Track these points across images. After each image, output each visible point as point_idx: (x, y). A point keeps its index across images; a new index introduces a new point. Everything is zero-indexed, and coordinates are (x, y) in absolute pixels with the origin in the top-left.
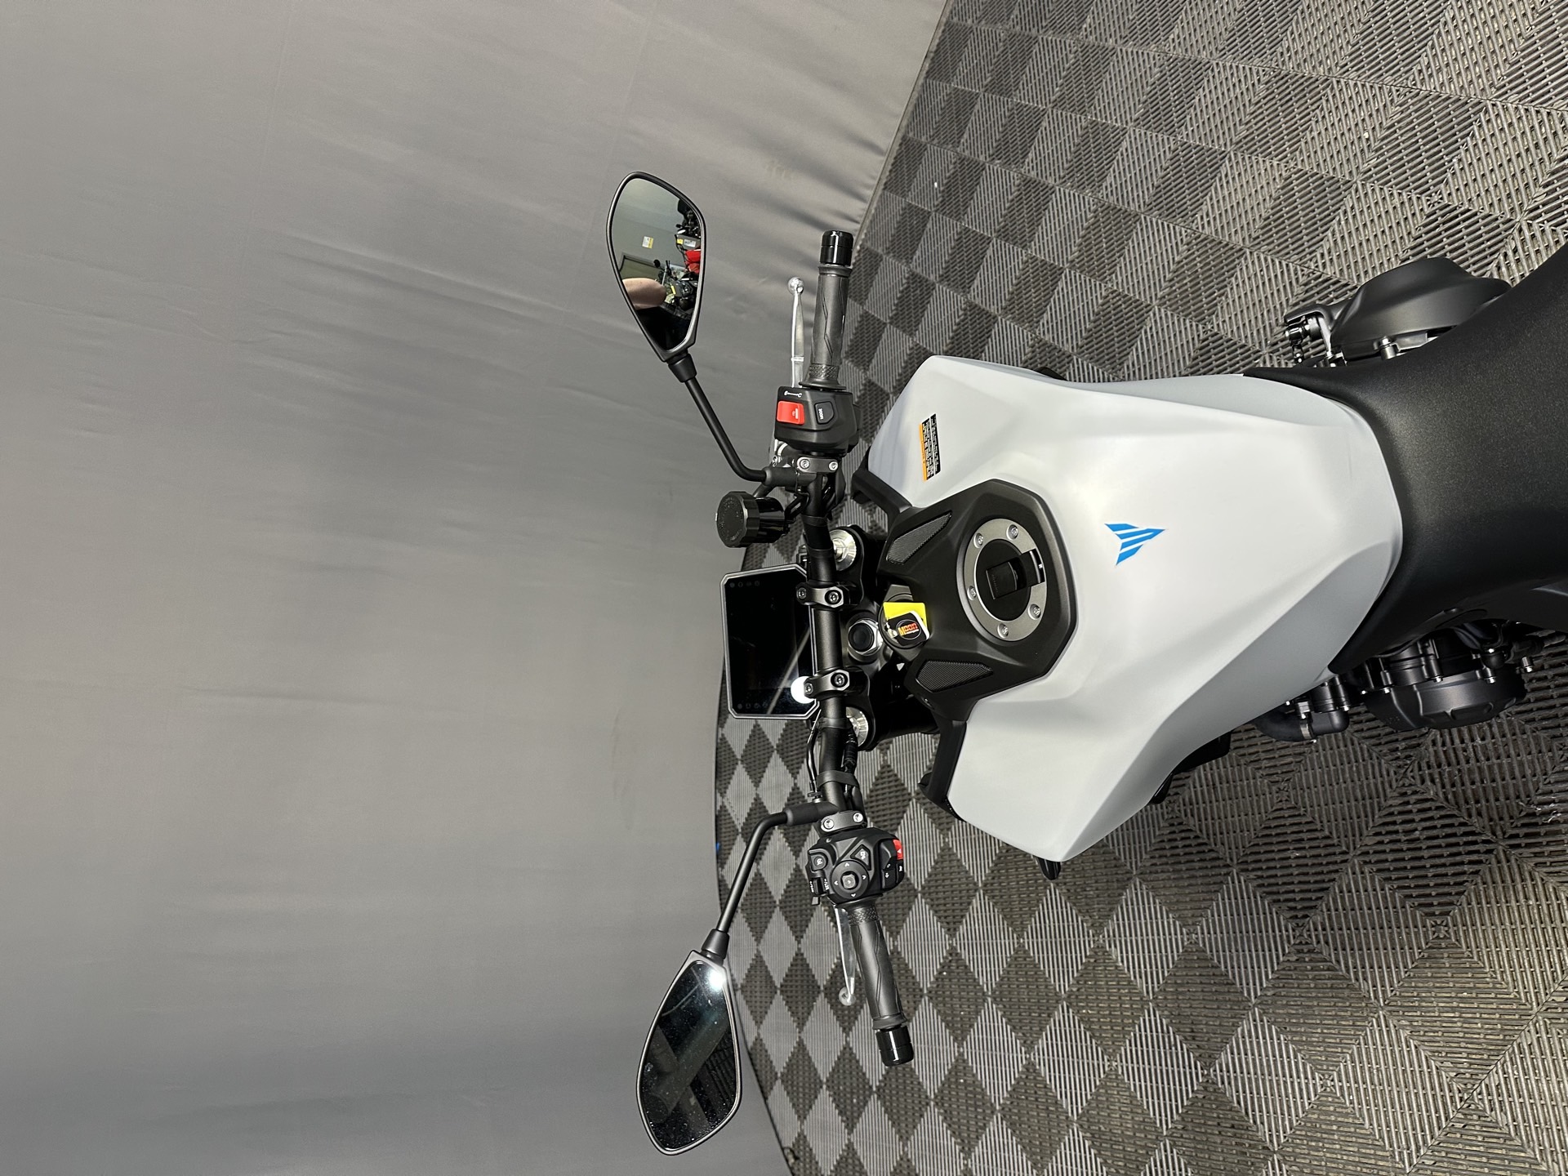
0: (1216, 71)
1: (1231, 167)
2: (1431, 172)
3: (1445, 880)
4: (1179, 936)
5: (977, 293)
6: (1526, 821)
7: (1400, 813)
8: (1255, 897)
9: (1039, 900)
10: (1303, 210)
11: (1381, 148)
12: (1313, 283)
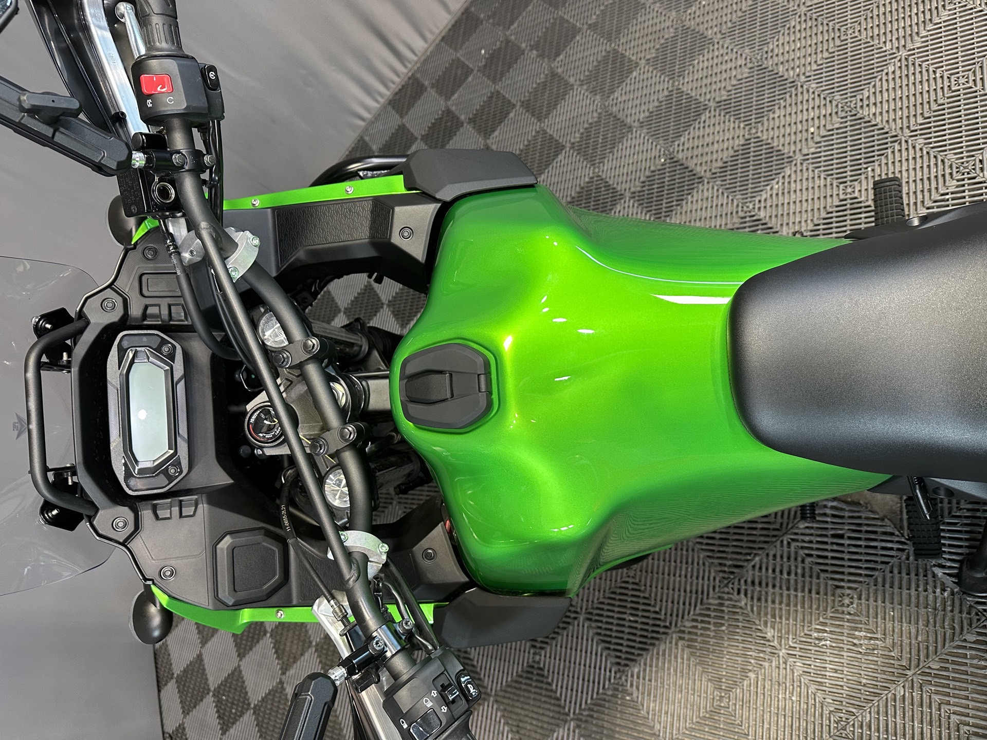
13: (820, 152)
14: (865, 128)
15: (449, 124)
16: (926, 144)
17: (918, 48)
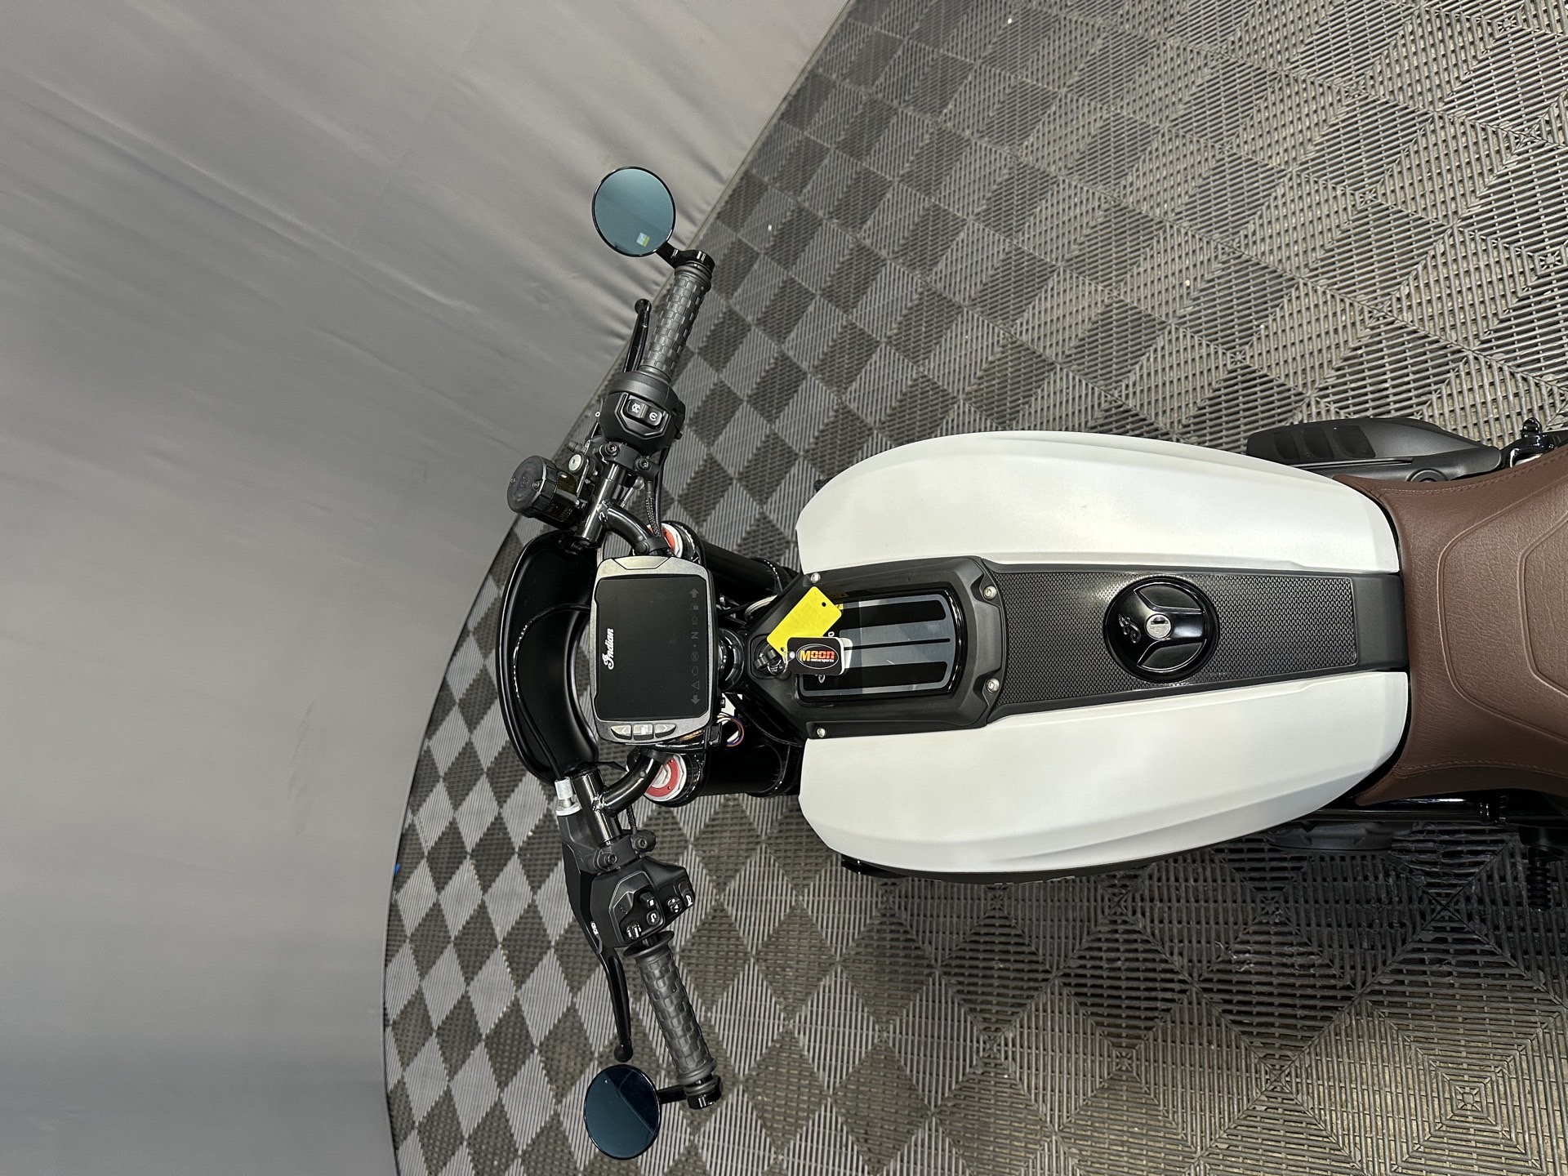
0: (1061, 186)
1: (1059, 282)
2: (1240, 331)
3: (1137, 1013)
4: (871, 1033)
5: (791, 345)
6: (1221, 966)
7: (1107, 940)
8: (953, 1003)
9: (736, 974)
10: (1117, 339)
11: (1198, 298)
12: (1114, 411)
13: (1200, 311)
14: (1253, 272)
15: (733, 329)
16: (1329, 285)
17: (1313, 160)
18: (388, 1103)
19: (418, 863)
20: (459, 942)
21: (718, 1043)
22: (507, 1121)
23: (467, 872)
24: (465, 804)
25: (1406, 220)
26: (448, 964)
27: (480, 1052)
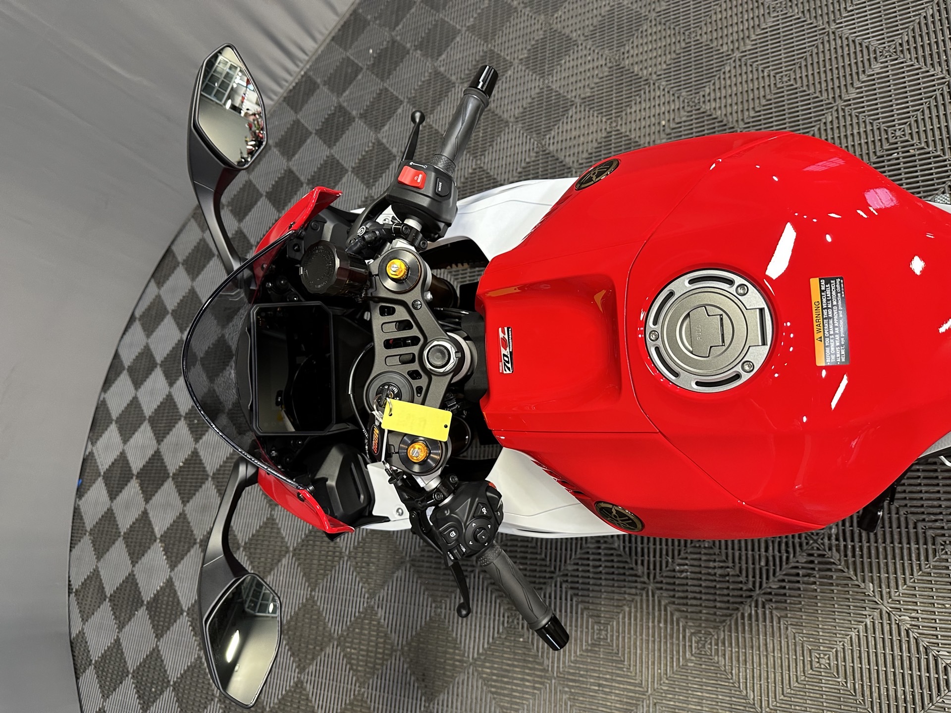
1: (576, 113)
3: (612, 602)
5: (385, 135)
6: (669, 574)
9: (334, 567)
11: (670, 134)
18: (72, 647)
19: (96, 480)
20: (126, 537)
21: (319, 612)
22: (162, 661)
23: (133, 489)
24: (132, 441)
25: (808, 97)
26: (118, 551)
27: (142, 614)
